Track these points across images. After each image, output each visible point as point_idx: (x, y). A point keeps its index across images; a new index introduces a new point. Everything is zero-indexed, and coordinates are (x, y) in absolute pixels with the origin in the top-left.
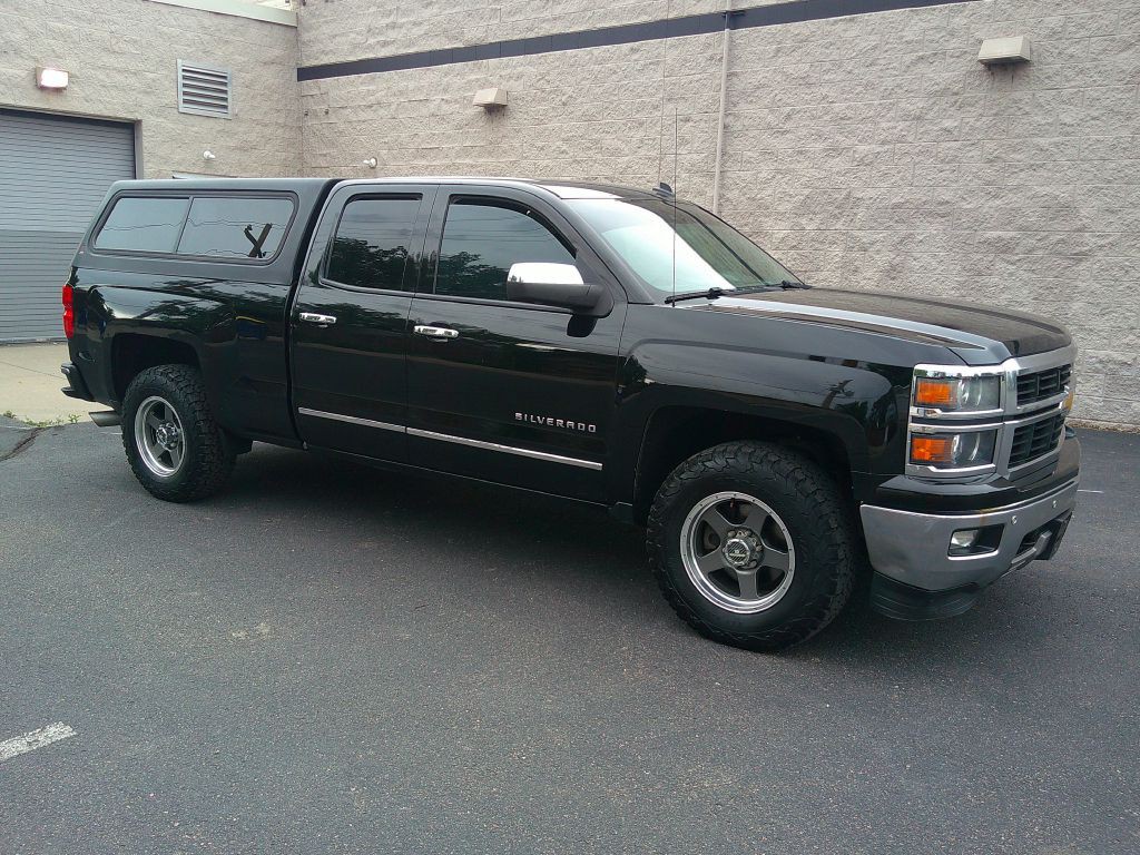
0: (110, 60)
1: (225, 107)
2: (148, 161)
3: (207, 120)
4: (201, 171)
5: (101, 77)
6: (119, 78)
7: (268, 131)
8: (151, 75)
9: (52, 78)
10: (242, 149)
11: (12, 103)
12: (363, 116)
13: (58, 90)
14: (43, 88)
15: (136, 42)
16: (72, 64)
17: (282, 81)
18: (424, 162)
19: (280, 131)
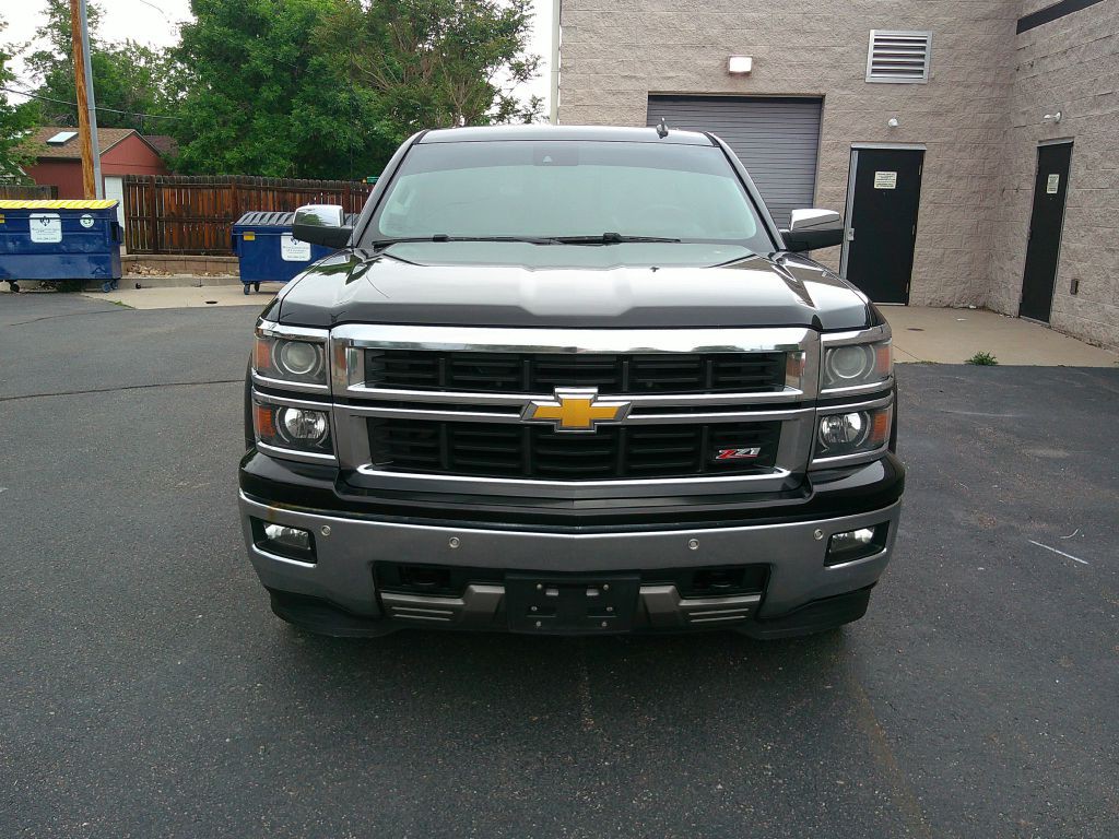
0: (802, 41)
1: (921, 72)
2: (828, 133)
3: (898, 87)
4: (885, 139)
5: (789, 58)
6: (808, 56)
7: (971, 92)
8: (840, 50)
9: (740, 64)
10: (937, 114)
11: (704, 90)
12: (1059, 64)
13: (746, 75)
14: (732, 74)
15: (827, 19)
16: (762, 50)
17: (996, 36)
18: (1098, 112)
19: (987, 91)
